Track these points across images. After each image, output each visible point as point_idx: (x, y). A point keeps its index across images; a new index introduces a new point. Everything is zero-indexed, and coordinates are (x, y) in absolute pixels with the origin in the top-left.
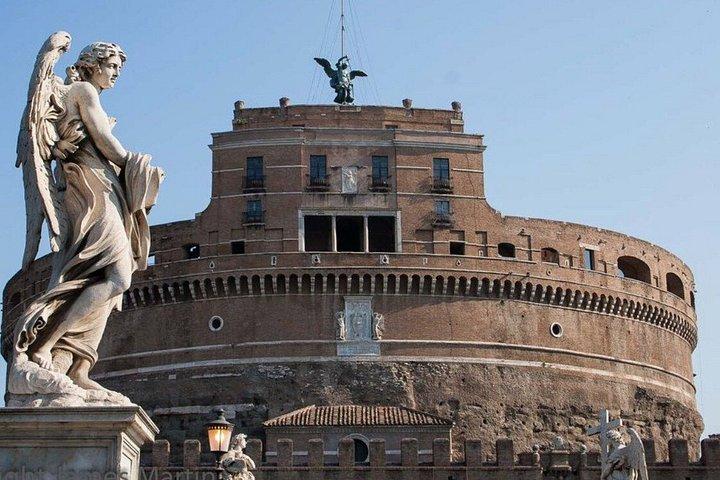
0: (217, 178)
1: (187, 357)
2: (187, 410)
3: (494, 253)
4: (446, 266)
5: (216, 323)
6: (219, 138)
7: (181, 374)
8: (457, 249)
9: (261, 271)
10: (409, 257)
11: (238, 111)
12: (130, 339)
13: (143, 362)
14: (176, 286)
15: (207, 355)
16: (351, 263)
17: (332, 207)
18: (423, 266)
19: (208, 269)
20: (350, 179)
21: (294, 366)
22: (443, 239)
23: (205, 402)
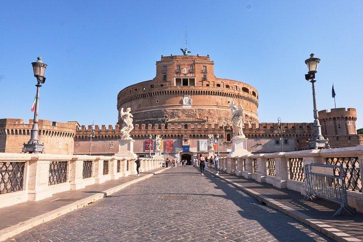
0: (157, 70)
1: (152, 108)
2: (152, 119)
3: (216, 86)
4: (205, 89)
5: (157, 101)
6: (158, 62)
7: (150, 112)
8: (208, 85)
9: (167, 90)
10: (198, 86)
11: (162, 57)
12: (140, 105)
13: (143, 110)
14: (149, 94)
15: (156, 108)
16: (185, 88)
17: (182, 77)
18: (201, 89)
19: (155, 90)
20: (185, 70)
21: (173, 110)
22: (205, 83)
23: (155, 117)
